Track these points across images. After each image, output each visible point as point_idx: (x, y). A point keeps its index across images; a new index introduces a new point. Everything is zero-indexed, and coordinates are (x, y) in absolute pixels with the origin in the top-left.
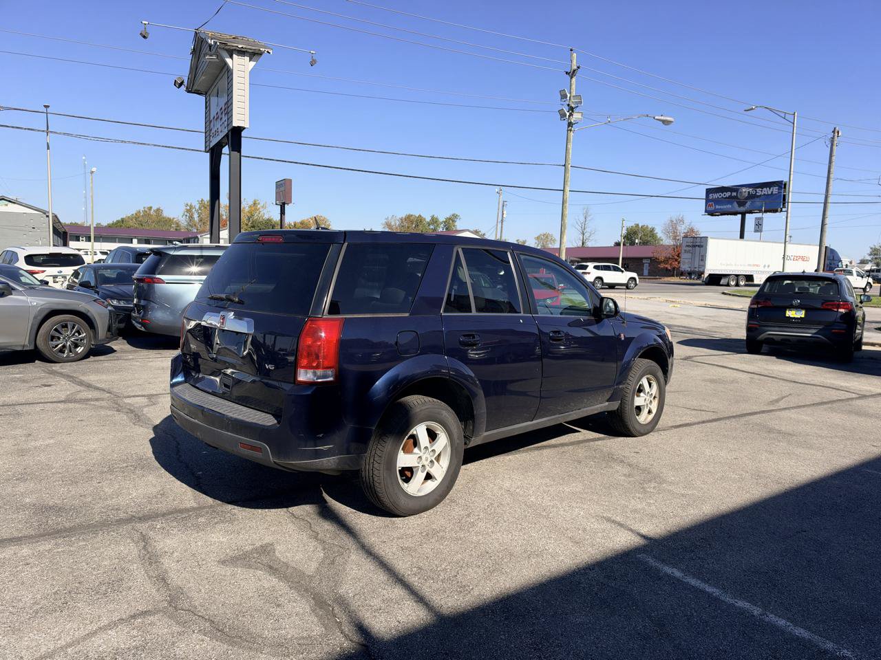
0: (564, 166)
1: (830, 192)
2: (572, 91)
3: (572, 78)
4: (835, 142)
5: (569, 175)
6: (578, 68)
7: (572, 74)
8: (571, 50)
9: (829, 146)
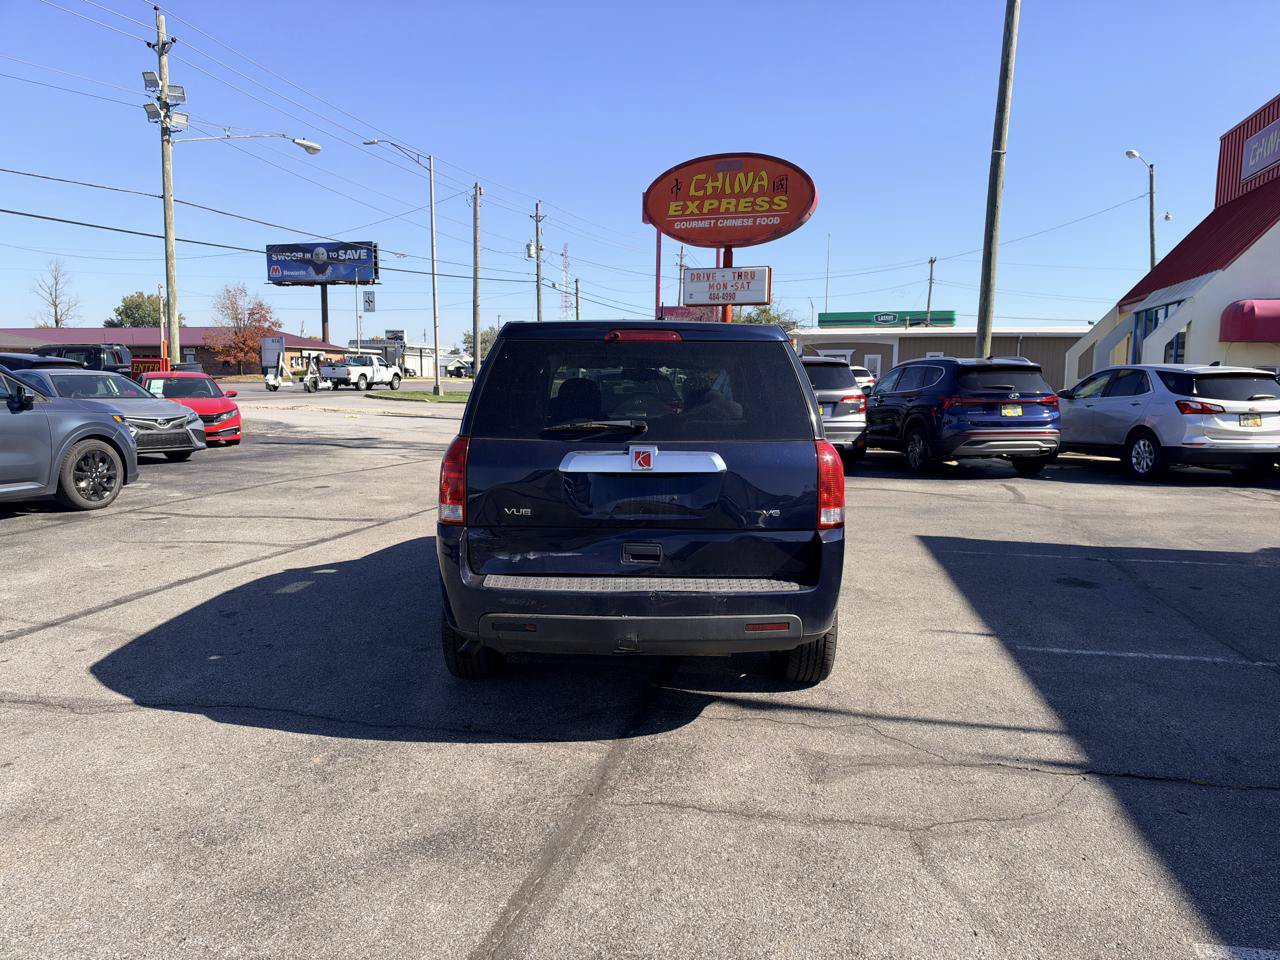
0: (163, 197)
1: (479, 265)
2: (164, 76)
3: (161, 55)
4: (479, 201)
5: (172, 213)
6: (174, 40)
7: (162, 49)
8: (156, 8)
9: (472, 205)
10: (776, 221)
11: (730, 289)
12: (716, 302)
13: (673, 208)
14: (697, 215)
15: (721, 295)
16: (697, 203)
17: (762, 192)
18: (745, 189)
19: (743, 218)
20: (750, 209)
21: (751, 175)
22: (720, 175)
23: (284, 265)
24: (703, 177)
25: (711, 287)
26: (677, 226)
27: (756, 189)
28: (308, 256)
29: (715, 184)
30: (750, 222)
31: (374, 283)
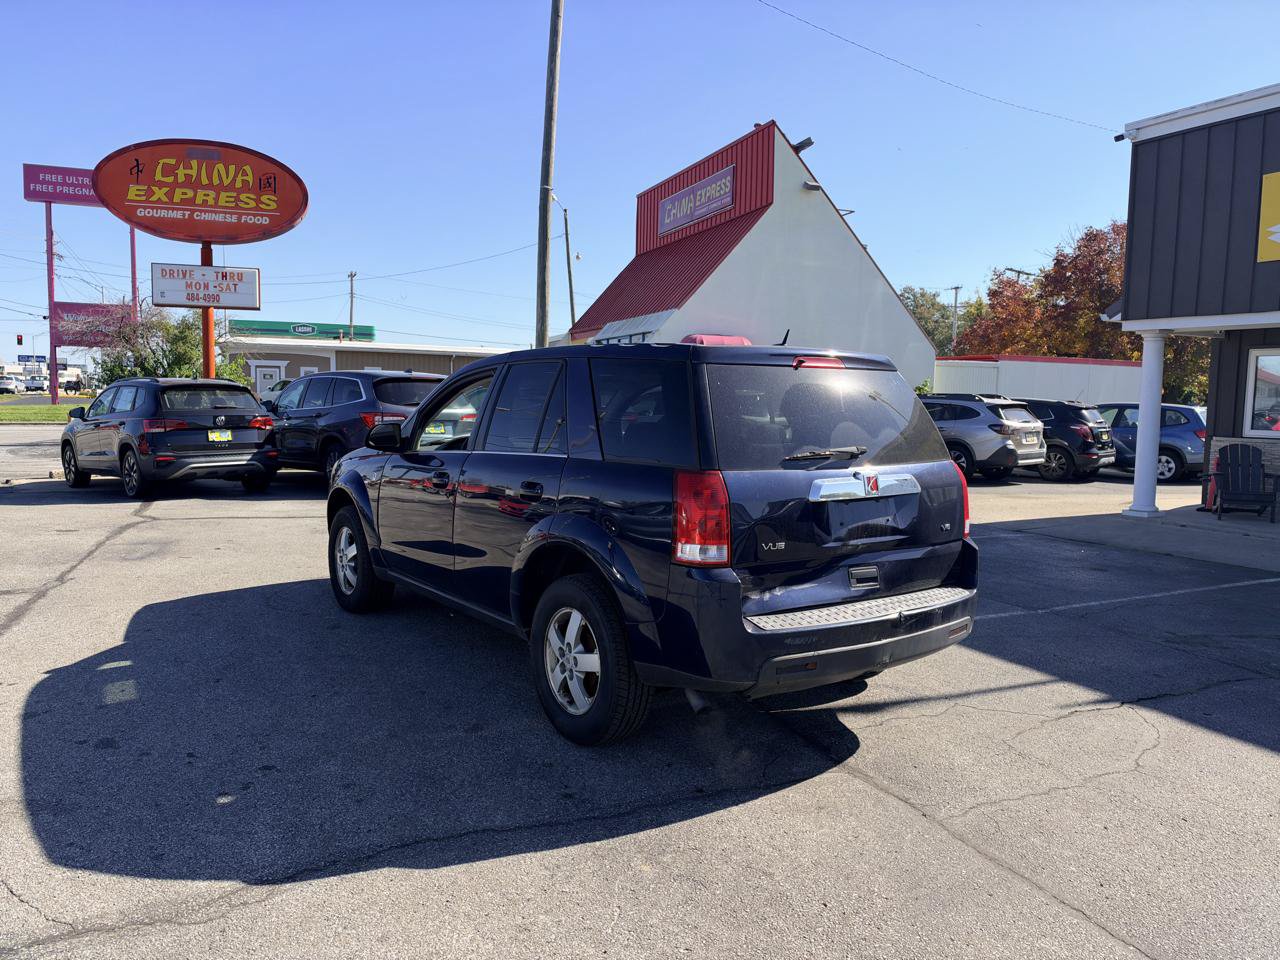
10: (265, 221)
11: (212, 291)
12: (195, 303)
13: (134, 192)
14: (166, 203)
15: (201, 295)
16: (165, 190)
17: (246, 187)
18: (226, 182)
19: (225, 213)
20: (233, 205)
21: (232, 168)
22: (194, 163)
24: (173, 161)
25: (188, 286)
26: (140, 213)
27: (239, 184)
29: (189, 172)
30: (234, 219)
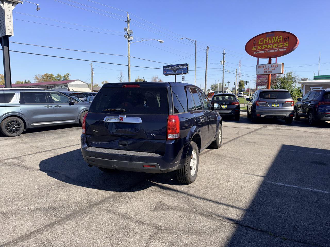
0: (128, 56)
1: (207, 67)
2: (128, 28)
3: (128, 23)
4: (208, 51)
5: (130, 60)
6: (130, 20)
7: (128, 22)
8: (127, 13)
9: (206, 52)
10: (285, 50)
11: (270, 70)
12: (266, 74)
13: (254, 48)
14: (261, 50)
15: (267, 72)
16: (261, 46)
17: (280, 42)
18: (275, 41)
19: (275, 49)
20: (277, 47)
21: (277, 37)
22: (268, 38)
23: (167, 70)
24: (263, 39)
25: (264, 69)
26: (255, 53)
27: (278, 41)
28: (172, 68)
29: (266, 41)
30: (277, 51)
31: (187, 74)
